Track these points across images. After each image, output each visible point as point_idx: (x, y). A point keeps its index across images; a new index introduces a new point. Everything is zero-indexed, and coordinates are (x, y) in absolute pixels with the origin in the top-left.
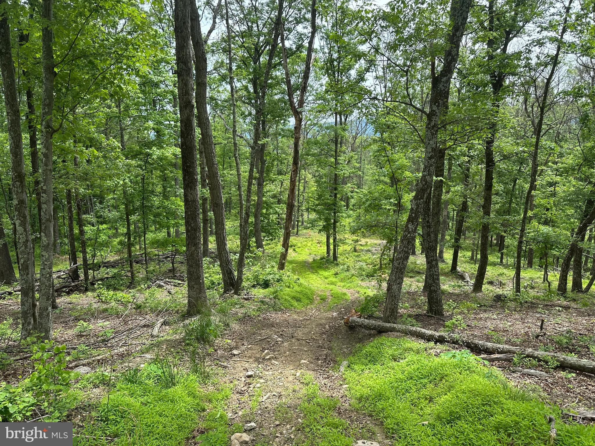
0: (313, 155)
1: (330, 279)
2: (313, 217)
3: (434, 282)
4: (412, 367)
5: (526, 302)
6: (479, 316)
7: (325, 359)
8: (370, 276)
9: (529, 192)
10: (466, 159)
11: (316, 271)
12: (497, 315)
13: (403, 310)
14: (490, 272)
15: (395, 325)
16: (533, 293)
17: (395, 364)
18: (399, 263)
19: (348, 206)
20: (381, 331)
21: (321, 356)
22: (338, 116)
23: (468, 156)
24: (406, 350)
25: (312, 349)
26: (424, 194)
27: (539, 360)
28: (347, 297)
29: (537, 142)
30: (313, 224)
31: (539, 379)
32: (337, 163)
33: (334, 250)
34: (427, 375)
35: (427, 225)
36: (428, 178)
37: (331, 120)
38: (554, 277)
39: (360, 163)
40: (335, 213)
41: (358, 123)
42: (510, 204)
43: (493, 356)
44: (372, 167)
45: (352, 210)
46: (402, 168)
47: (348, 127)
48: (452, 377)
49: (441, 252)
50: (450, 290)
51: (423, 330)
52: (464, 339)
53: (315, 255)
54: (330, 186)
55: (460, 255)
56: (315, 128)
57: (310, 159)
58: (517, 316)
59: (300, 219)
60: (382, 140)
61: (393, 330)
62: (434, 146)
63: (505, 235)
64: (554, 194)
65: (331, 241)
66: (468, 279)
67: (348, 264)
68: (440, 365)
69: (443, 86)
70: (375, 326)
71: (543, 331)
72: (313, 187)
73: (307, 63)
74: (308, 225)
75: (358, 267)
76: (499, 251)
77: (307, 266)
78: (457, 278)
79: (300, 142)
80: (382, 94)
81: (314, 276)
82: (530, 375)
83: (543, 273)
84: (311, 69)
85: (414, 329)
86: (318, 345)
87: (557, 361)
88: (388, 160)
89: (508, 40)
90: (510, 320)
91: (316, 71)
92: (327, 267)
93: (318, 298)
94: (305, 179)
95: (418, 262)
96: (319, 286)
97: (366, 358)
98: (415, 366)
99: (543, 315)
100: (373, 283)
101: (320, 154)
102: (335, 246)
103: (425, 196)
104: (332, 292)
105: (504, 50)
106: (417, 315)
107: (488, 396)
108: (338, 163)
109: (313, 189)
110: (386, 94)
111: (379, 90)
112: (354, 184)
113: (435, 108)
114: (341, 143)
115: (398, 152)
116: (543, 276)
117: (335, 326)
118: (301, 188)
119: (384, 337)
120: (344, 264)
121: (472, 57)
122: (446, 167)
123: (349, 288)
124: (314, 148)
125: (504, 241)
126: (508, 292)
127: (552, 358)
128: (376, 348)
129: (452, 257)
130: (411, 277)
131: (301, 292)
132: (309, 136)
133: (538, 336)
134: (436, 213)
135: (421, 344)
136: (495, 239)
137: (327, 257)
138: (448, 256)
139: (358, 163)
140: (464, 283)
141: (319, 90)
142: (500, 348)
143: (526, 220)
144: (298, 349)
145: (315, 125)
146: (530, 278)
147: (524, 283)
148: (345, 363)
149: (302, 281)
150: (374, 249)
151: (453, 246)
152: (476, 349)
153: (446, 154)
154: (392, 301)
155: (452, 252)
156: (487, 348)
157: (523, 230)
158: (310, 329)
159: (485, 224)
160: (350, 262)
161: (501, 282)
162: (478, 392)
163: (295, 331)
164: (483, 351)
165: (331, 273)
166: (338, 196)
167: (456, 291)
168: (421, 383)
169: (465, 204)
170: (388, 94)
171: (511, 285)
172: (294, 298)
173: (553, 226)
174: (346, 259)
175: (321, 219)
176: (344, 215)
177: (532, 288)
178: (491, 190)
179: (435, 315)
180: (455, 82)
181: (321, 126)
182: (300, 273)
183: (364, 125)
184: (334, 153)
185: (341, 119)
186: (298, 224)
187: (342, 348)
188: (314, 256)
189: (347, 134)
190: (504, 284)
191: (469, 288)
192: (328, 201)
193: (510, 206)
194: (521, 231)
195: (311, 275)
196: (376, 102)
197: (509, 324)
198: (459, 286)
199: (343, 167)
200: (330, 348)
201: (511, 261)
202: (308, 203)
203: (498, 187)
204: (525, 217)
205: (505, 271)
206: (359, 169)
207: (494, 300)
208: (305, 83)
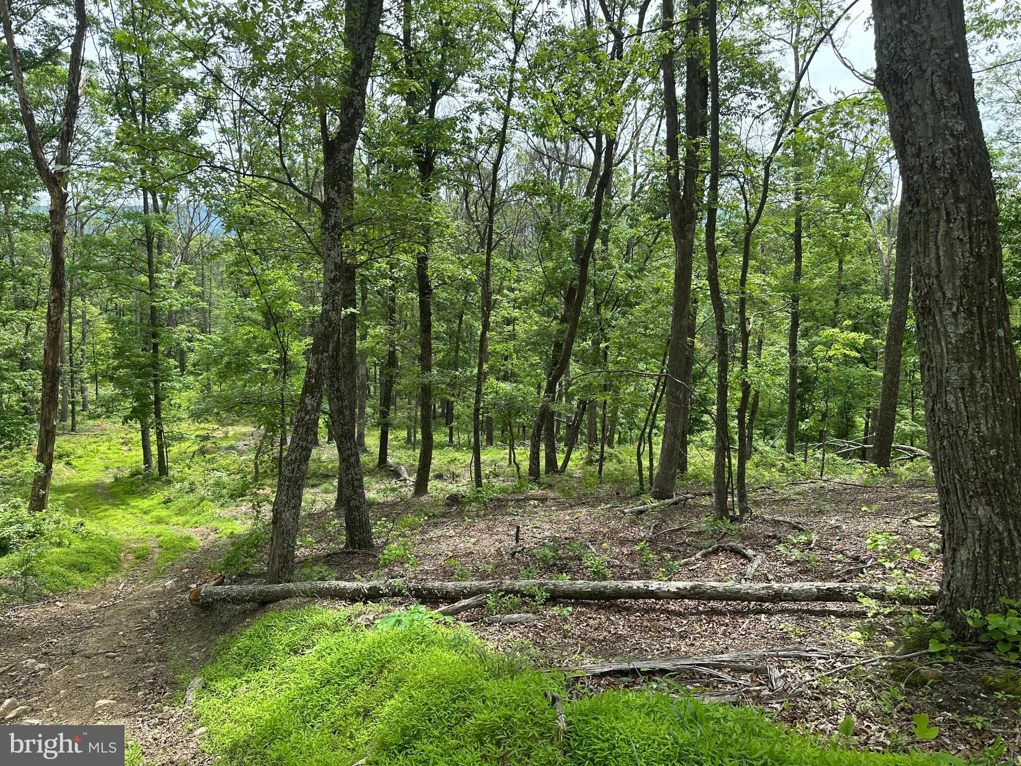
0: (100, 269)
1: (155, 513)
2: (109, 392)
3: (355, 493)
4: (329, 660)
5: (491, 500)
6: (427, 536)
7: (152, 684)
8: (238, 494)
9: (483, 334)
10: (389, 282)
11: (123, 500)
12: (454, 529)
13: (302, 550)
14: (438, 459)
15: (291, 585)
16: (497, 483)
17: (295, 659)
18: (293, 471)
19: (182, 367)
20: (264, 602)
21: (142, 680)
22: (149, 196)
23: (390, 278)
24: (314, 629)
25: (120, 669)
26: (328, 342)
27: (523, 596)
28: (192, 544)
29: (488, 259)
30: (108, 407)
31: (526, 627)
32: (153, 284)
33: (161, 454)
34: (355, 668)
35: (337, 397)
36: (333, 315)
37: (136, 202)
38: (523, 454)
39: (202, 284)
40: (156, 383)
41: (191, 210)
42: (457, 352)
43: (457, 605)
44: (226, 292)
45: (192, 373)
46: (282, 295)
47: (173, 216)
48: (398, 662)
49: (361, 436)
50: (380, 498)
51: (342, 584)
52: (411, 585)
53: (118, 468)
54: (141, 330)
55: (390, 437)
56: (99, 215)
57: (93, 276)
58: (482, 525)
59: (79, 398)
60: (241, 244)
61: (287, 595)
62: (338, 260)
63: (452, 399)
64: (513, 336)
65: (153, 438)
66: (405, 475)
67: (192, 478)
68: (376, 645)
69: (344, 157)
70: (254, 593)
71: (521, 542)
72: (103, 331)
73: (70, 85)
74: (99, 410)
75: (211, 482)
76: (447, 424)
77: (101, 494)
78: (388, 476)
79: (66, 243)
80: (233, 161)
81: (119, 513)
82: (513, 624)
83: (508, 451)
84: (82, 99)
85: (326, 585)
86: (134, 657)
87: (547, 591)
88: (257, 282)
89: (435, 98)
90: (473, 533)
91: (92, 105)
92: (146, 491)
93: (130, 557)
94: (83, 317)
95: (324, 458)
96: (130, 530)
97: (240, 662)
98: (334, 657)
99: (516, 518)
100: (244, 509)
101: (115, 267)
102: (160, 447)
103: (331, 346)
104: (161, 538)
105: (431, 112)
106: (329, 555)
107: (459, 683)
108: (157, 285)
109: (104, 336)
110: (241, 162)
111: (228, 153)
112: (194, 325)
113: (333, 195)
114: (159, 247)
115: (273, 267)
116: (508, 457)
117: (172, 608)
118: (77, 335)
119: (271, 614)
120: (182, 480)
121: (383, 116)
122: (359, 295)
123: (196, 525)
124: (100, 254)
125: (452, 409)
126: (465, 488)
127: (539, 588)
128: (258, 636)
129: (378, 442)
130: (313, 486)
131: (90, 551)
132: (87, 230)
133: (515, 553)
134: (349, 373)
135: (339, 611)
136: (439, 407)
137: (145, 470)
138: (372, 441)
139: (198, 285)
140: (400, 483)
141: (103, 141)
142: (465, 588)
143: (481, 377)
144: (88, 677)
145: (98, 208)
146: (493, 461)
147: (486, 470)
148: (197, 682)
149: (91, 526)
150: (241, 443)
151: (379, 424)
152: (430, 598)
153: (357, 274)
154: (284, 542)
155: (377, 433)
156: (447, 592)
157: (478, 392)
158: (114, 627)
159: (425, 385)
160: (195, 474)
161: (453, 473)
162: (443, 679)
163: (80, 638)
164: (441, 598)
165: (155, 501)
166: (161, 348)
167: (389, 499)
168: (347, 686)
169: (392, 355)
170: (246, 164)
171: (468, 475)
172: (74, 566)
173: (515, 382)
174: (186, 469)
175: (125, 396)
176: (178, 385)
177: (496, 475)
178: (429, 332)
179: (359, 548)
180: (361, 156)
181: (113, 212)
182: (85, 511)
183: (203, 215)
184: (146, 267)
185: (155, 201)
186: (73, 409)
187: (188, 652)
188: (116, 471)
189: (170, 231)
190: (458, 476)
191: (408, 491)
192: (140, 359)
193: (456, 355)
194: (476, 392)
195: (111, 512)
196: (224, 175)
197: (473, 540)
198: (393, 490)
199: (168, 292)
200: (163, 659)
201: (463, 437)
202: (94, 363)
203: (438, 327)
204: (480, 372)
205: (458, 455)
206: (201, 296)
207: (447, 505)
208: (70, 125)
